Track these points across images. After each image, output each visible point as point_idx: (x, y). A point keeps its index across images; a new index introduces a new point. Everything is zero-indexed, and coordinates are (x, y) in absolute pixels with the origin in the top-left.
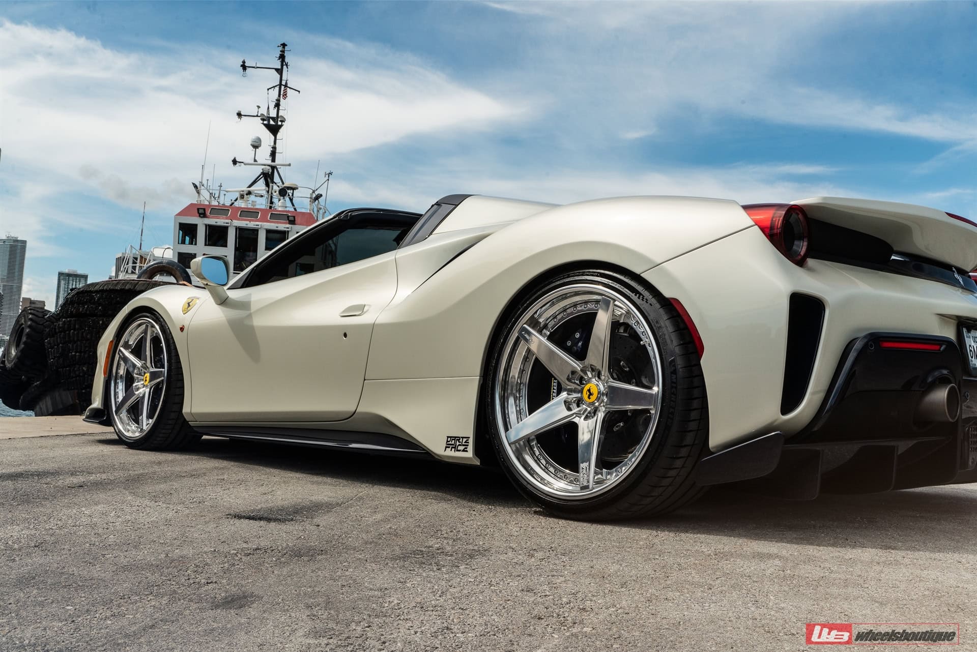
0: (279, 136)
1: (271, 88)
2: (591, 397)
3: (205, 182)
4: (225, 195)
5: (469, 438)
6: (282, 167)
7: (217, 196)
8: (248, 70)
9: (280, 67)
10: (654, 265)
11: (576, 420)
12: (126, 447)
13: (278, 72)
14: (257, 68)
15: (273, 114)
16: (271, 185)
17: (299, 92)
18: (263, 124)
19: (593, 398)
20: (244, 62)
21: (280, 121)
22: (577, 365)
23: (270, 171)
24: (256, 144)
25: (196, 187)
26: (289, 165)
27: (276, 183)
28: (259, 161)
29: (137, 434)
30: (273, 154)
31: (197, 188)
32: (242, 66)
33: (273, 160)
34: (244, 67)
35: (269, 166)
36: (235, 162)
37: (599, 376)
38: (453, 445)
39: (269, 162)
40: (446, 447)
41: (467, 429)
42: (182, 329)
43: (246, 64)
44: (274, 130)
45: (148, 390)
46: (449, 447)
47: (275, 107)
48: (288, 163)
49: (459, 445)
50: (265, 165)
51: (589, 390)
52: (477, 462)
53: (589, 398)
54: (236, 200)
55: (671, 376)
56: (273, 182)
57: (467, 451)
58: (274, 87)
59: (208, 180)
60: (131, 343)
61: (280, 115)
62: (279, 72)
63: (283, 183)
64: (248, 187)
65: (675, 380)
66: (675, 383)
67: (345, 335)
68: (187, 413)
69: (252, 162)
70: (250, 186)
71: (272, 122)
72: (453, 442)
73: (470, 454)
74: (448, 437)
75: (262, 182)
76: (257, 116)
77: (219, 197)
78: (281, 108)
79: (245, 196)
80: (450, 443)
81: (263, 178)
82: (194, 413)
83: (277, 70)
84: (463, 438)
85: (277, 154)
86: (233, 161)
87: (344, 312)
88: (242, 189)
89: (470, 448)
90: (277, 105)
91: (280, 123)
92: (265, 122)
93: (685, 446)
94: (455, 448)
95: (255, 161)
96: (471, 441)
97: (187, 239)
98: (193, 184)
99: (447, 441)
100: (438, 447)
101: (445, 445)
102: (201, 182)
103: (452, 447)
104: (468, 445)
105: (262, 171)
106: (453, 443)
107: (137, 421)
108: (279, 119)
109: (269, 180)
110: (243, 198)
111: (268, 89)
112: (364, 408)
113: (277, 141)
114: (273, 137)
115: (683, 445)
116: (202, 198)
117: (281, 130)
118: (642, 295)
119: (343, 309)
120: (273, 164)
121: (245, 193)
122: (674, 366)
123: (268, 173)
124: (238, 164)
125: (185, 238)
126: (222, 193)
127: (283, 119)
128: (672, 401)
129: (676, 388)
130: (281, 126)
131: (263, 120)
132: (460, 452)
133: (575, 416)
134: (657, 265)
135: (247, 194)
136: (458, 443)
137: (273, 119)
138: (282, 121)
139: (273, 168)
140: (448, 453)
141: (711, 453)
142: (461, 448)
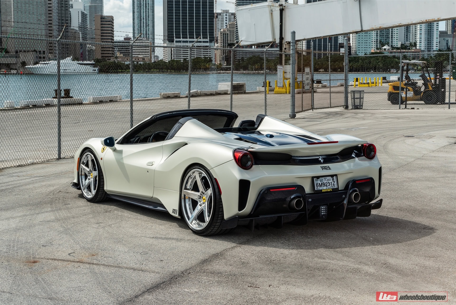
22: (198, 194)
29: (91, 196)
41: (177, 208)
42: (101, 159)
45: (93, 180)
51: (204, 198)
52: (180, 217)
60: (85, 162)
67: (148, 172)
68: (106, 190)
72: (174, 211)
73: (177, 215)
74: (173, 209)
82: (108, 190)
84: (176, 210)
89: (178, 213)
96: (178, 211)
100: (171, 212)
107: (90, 191)
112: (155, 196)
119: (147, 163)
134: (213, 168)
140: (173, 214)
141: (225, 220)
142: (176, 213)
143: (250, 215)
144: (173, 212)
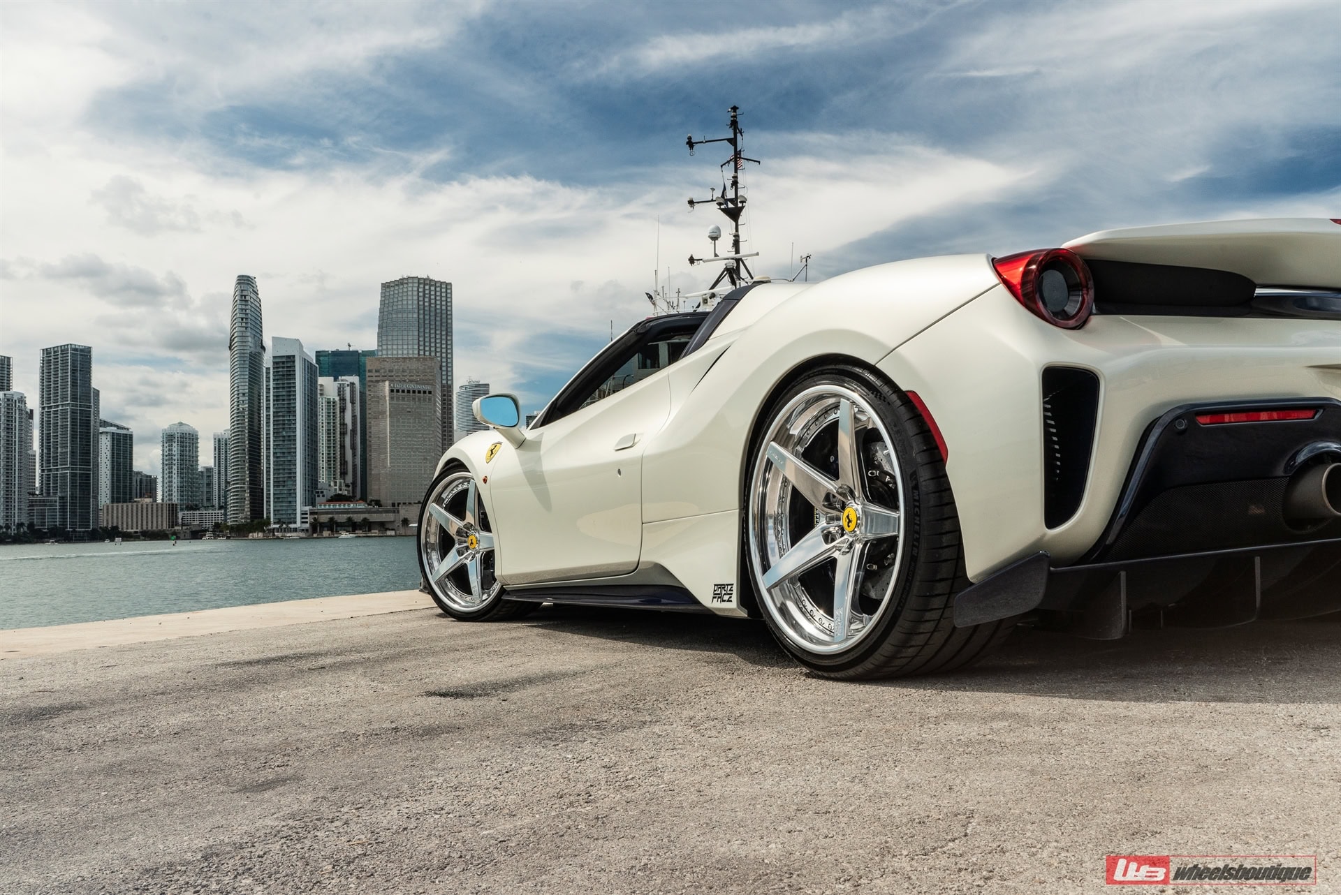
0: (740, 221)
1: (725, 164)
2: (850, 524)
3: (660, 290)
4: (684, 302)
5: (733, 585)
6: (749, 258)
7: (675, 304)
8: (696, 146)
9: (733, 137)
10: (889, 351)
11: (836, 555)
12: (453, 619)
13: (731, 144)
14: (706, 142)
15: (730, 194)
16: (738, 282)
17: (759, 162)
18: (720, 209)
19: (853, 525)
20: (690, 138)
21: (740, 202)
22: (831, 486)
23: (735, 265)
24: (715, 235)
25: (650, 297)
26: (757, 254)
27: (743, 279)
28: (721, 255)
30: (736, 244)
31: (652, 299)
32: (687, 143)
33: (737, 252)
34: (691, 144)
35: (733, 259)
36: (692, 260)
37: (853, 496)
38: (719, 594)
39: (733, 254)
40: (714, 598)
41: (730, 575)
42: (485, 481)
43: (693, 141)
44: (734, 214)
46: (715, 598)
47: (732, 187)
48: (756, 252)
49: (725, 594)
50: (728, 259)
51: (848, 517)
52: (743, 614)
53: (849, 526)
54: (698, 306)
55: (913, 493)
56: (740, 278)
57: (731, 601)
58: (728, 162)
59: (663, 287)
61: (739, 195)
62: (733, 142)
63: (752, 278)
64: (710, 289)
65: (917, 498)
66: (918, 501)
67: (619, 472)
68: (498, 576)
69: (712, 257)
70: (713, 287)
71: (730, 205)
72: (720, 590)
73: (733, 604)
74: (715, 585)
75: (727, 279)
76: (712, 200)
77: (678, 306)
78: (739, 186)
79: (709, 300)
80: (717, 592)
81: (727, 275)
82: (505, 576)
83: (729, 140)
84: (728, 585)
85: (740, 243)
86: (689, 260)
87: (617, 445)
88: (705, 292)
89: (734, 597)
90: (735, 183)
91: (740, 205)
92: (722, 207)
93: (941, 580)
94: (720, 598)
95: (716, 255)
96: (735, 588)
97: (649, 362)
98: (647, 294)
99: (715, 591)
100: (707, 599)
101: (712, 596)
102: (656, 291)
103: (719, 597)
104: (731, 594)
105: (725, 267)
106: (719, 592)
108: (739, 200)
109: (735, 276)
110: (707, 303)
111: (722, 166)
112: (646, 556)
113: (739, 226)
114: (734, 223)
115: (938, 578)
116: (659, 310)
117: (743, 213)
118: (880, 392)
119: (617, 441)
120: (737, 256)
121: (708, 296)
122: (916, 479)
123: (733, 268)
124: (696, 262)
125: (646, 360)
126: (681, 300)
127: (743, 200)
128: (916, 524)
129: (919, 507)
130: (743, 207)
131: (720, 204)
132: (726, 603)
133: (834, 549)
134: (892, 351)
135: (710, 298)
136: (723, 592)
137: (731, 201)
138: (742, 202)
139: (738, 261)
140: (716, 605)
141: (972, 584)
142: (726, 597)
143: (1101, 548)
144: (718, 596)
